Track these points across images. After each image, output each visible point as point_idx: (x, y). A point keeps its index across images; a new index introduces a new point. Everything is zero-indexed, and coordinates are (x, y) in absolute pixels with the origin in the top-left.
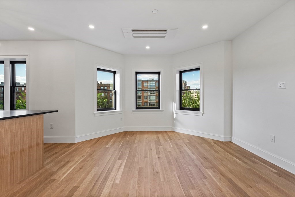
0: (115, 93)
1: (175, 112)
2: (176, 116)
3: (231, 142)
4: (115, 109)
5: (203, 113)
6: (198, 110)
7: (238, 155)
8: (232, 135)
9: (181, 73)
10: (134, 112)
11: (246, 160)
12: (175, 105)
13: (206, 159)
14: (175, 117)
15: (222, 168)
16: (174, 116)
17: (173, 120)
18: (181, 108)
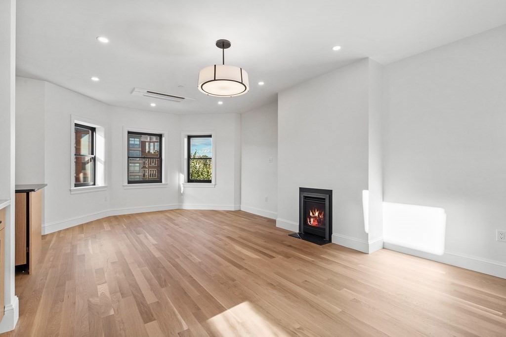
0: (94, 159)
1: (182, 186)
2: (184, 190)
3: (240, 210)
4: (94, 184)
5: (215, 185)
6: (210, 181)
7: (245, 217)
8: (240, 204)
9: (189, 137)
10: (125, 188)
11: (250, 218)
12: (183, 177)
13: (221, 222)
14: (182, 192)
15: (235, 224)
16: (181, 190)
17: (180, 196)
18: (189, 181)
